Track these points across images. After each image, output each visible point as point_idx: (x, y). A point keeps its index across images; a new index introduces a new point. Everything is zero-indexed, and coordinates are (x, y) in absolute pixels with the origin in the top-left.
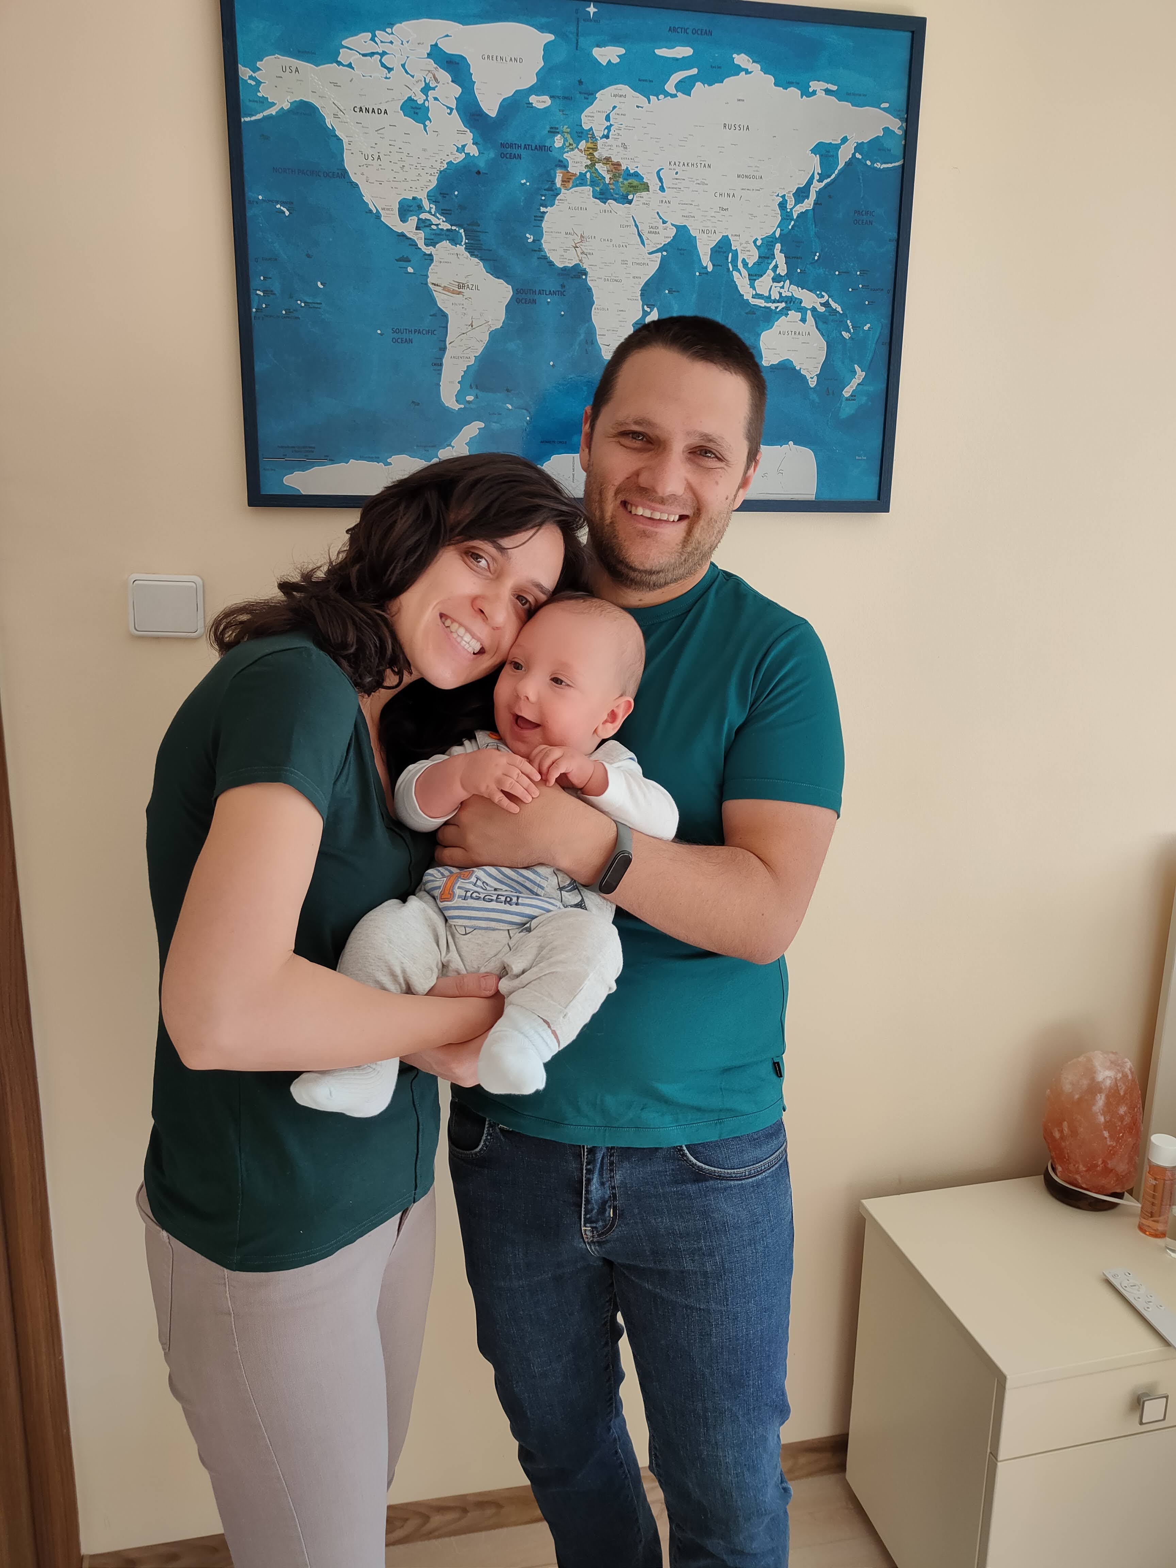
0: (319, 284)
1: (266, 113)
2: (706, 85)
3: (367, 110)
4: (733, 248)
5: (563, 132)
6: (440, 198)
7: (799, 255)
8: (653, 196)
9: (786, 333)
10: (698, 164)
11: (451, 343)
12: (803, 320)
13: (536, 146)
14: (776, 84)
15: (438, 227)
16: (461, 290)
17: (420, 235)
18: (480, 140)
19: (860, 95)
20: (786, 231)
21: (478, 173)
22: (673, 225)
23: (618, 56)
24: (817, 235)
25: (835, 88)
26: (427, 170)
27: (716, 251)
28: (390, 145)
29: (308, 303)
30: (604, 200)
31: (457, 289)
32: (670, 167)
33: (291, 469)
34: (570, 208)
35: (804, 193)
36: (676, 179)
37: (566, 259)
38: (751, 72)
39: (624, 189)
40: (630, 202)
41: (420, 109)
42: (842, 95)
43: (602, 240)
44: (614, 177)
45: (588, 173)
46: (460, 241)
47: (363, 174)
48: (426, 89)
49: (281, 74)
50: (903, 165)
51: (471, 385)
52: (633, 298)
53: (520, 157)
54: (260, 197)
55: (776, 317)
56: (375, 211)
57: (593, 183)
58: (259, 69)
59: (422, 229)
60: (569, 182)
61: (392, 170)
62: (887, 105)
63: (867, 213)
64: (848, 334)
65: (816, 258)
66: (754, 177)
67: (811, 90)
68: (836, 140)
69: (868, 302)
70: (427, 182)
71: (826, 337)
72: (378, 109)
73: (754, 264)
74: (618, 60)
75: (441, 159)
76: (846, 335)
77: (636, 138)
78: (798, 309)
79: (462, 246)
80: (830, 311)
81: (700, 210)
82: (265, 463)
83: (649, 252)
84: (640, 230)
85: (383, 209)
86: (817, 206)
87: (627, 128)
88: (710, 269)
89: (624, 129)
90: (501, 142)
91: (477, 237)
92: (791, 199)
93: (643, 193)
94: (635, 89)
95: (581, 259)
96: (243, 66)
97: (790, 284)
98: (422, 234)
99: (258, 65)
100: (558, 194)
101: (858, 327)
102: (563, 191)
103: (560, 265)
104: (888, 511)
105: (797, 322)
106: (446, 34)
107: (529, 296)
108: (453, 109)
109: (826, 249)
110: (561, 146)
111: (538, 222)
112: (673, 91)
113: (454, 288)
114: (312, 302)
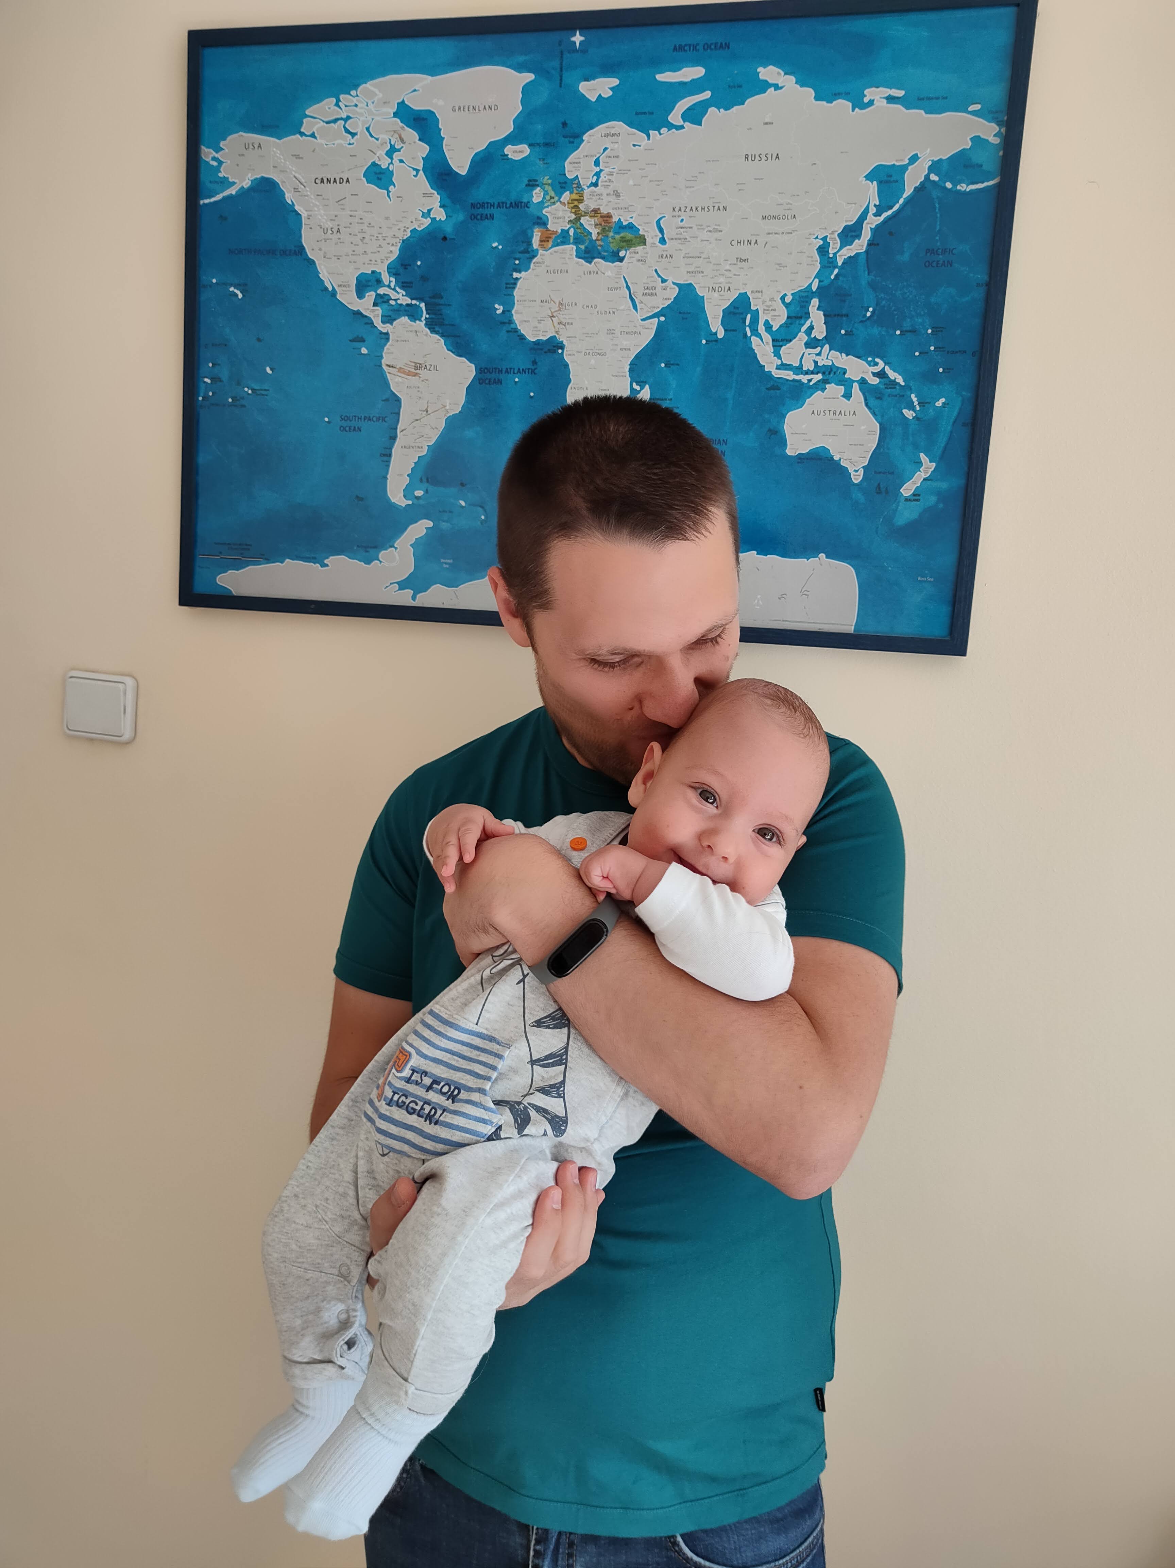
0: (268, 370)
1: (226, 193)
2: (722, 110)
3: (329, 181)
4: (752, 308)
5: (544, 184)
6: (401, 270)
7: (844, 312)
8: (651, 250)
9: (822, 413)
10: (711, 208)
11: (401, 431)
12: (847, 396)
13: (511, 203)
14: (817, 98)
15: (397, 303)
16: (418, 371)
17: (376, 313)
18: (448, 202)
19: (937, 98)
20: (826, 282)
21: (445, 238)
22: (674, 283)
23: (610, 89)
24: (872, 285)
25: (900, 93)
26: (388, 240)
27: (730, 313)
28: (351, 216)
29: (256, 390)
30: (590, 260)
31: (413, 370)
32: (674, 214)
33: (225, 568)
34: (547, 272)
35: (855, 231)
36: (682, 228)
37: (539, 331)
38: (782, 88)
39: (614, 245)
40: (621, 260)
41: (383, 173)
42: (911, 101)
43: (584, 307)
44: (604, 232)
45: (572, 230)
46: (419, 317)
47: (320, 250)
48: (390, 153)
49: (244, 151)
50: (998, 185)
51: (421, 479)
52: (619, 374)
53: (492, 217)
54: (214, 281)
55: (809, 393)
56: (330, 289)
57: (577, 241)
58: (222, 149)
59: (379, 305)
61: (352, 243)
62: (978, 107)
63: (944, 251)
64: (911, 412)
65: (868, 314)
67: (866, 100)
68: (902, 160)
69: (944, 369)
70: (388, 253)
71: (879, 418)
72: (340, 178)
73: (781, 326)
74: (611, 93)
75: (405, 227)
76: (909, 414)
77: (631, 182)
78: (840, 381)
79: (422, 321)
80: (888, 382)
81: (711, 263)
82: (200, 560)
83: (642, 318)
84: (632, 292)
85: (339, 286)
86: (873, 247)
87: (620, 172)
88: (721, 334)
89: (617, 173)
90: (471, 202)
91: (439, 310)
92: (835, 242)
93: (639, 247)
94: (631, 125)
95: (557, 330)
96: (207, 147)
97: (830, 350)
98: (379, 311)
99: (221, 146)
100: (534, 257)
101: (926, 403)
102: (541, 252)
103: (531, 338)
104: (964, 653)
105: (838, 398)
106: (413, 89)
107: (494, 376)
108: (419, 170)
109: (884, 302)
110: (541, 200)
111: (509, 290)
112: (680, 122)
113: (410, 370)
114: (259, 388)
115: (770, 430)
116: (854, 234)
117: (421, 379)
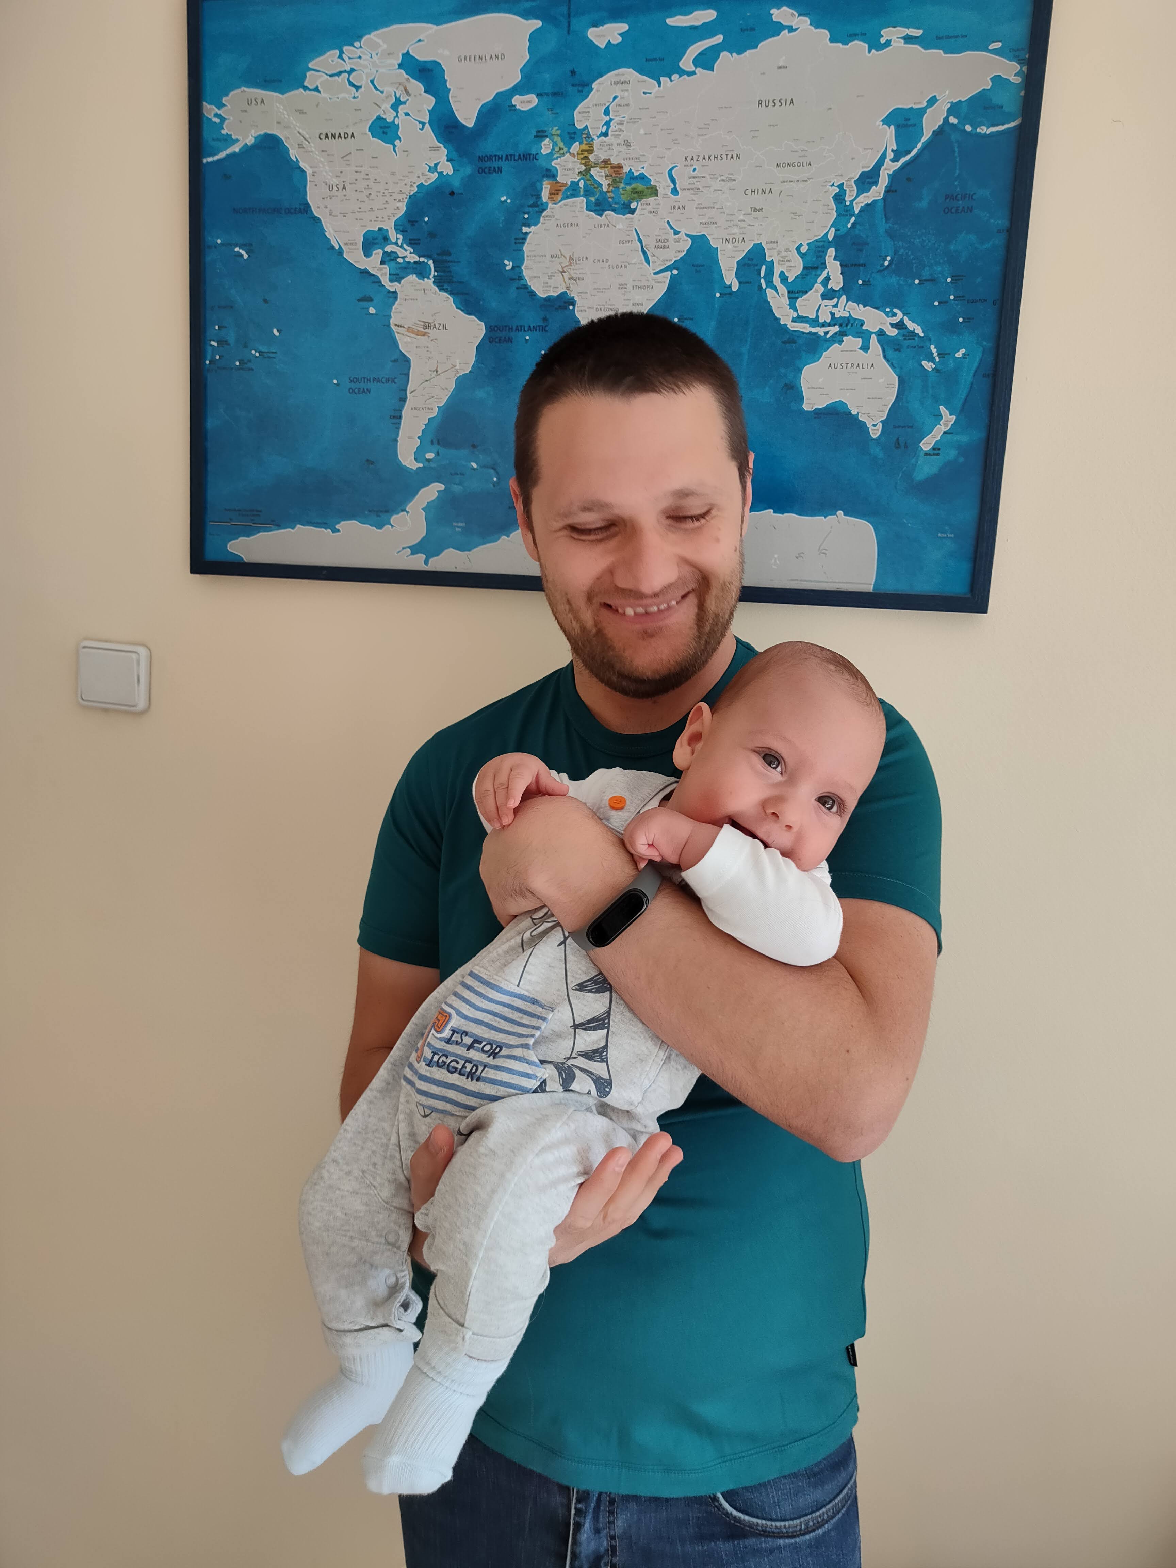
0: (275, 332)
1: (229, 151)
2: (734, 54)
3: (333, 136)
4: (767, 259)
5: (553, 135)
6: (409, 227)
7: (862, 262)
8: (663, 201)
9: (839, 366)
10: (724, 157)
11: (411, 393)
12: (865, 348)
13: (520, 155)
14: (832, 40)
15: (404, 260)
16: (427, 331)
17: (384, 271)
18: (455, 155)
19: (957, 37)
20: (843, 231)
21: (452, 193)
22: (686, 235)
23: (620, 35)
24: (890, 233)
25: (918, 33)
26: (395, 196)
27: (744, 265)
28: (356, 172)
29: (263, 352)
30: (601, 212)
31: (422, 330)
32: (686, 163)
33: (236, 535)
34: (557, 225)
35: (872, 178)
36: (694, 177)
37: (550, 286)
38: (796, 30)
39: (625, 196)
40: (633, 212)
41: (388, 127)
42: (931, 40)
43: (596, 261)
44: (615, 183)
45: (582, 181)
46: (428, 274)
47: (326, 207)
48: (395, 106)
49: (247, 107)
50: (1019, 126)
51: (432, 441)
53: (500, 170)
54: (219, 241)
55: (825, 346)
56: (337, 247)
57: (588, 193)
58: (224, 106)
59: (386, 263)
60: (558, 194)
61: (358, 200)
62: (998, 45)
63: (964, 197)
64: (931, 364)
65: (886, 263)
67: (883, 41)
68: (920, 103)
69: (964, 318)
70: (395, 209)
71: (898, 370)
72: (345, 133)
73: (796, 277)
74: (620, 39)
75: (411, 182)
76: (928, 366)
77: (642, 132)
78: (857, 333)
79: (430, 279)
80: (905, 333)
81: (724, 213)
82: (211, 527)
83: (654, 271)
84: (644, 245)
85: (346, 244)
86: (890, 193)
87: (631, 121)
88: (735, 287)
89: (628, 122)
90: (478, 155)
91: (447, 267)
92: (851, 189)
93: (650, 199)
94: (641, 71)
95: (568, 285)
96: (209, 104)
97: (847, 301)
98: (386, 269)
99: (223, 102)
100: (544, 210)
101: (946, 354)
102: (550, 205)
103: (542, 294)
104: (985, 612)
105: (855, 351)
106: (418, 39)
107: (503, 334)
108: (426, 123)
109: (902, 250)
110: (550, 151)
111: (518, 245)
112: (692, 68)
113: (419, 329)
114: (266, 351)
115: (786, 385)
116: (871, 180)
117: (430, 339)
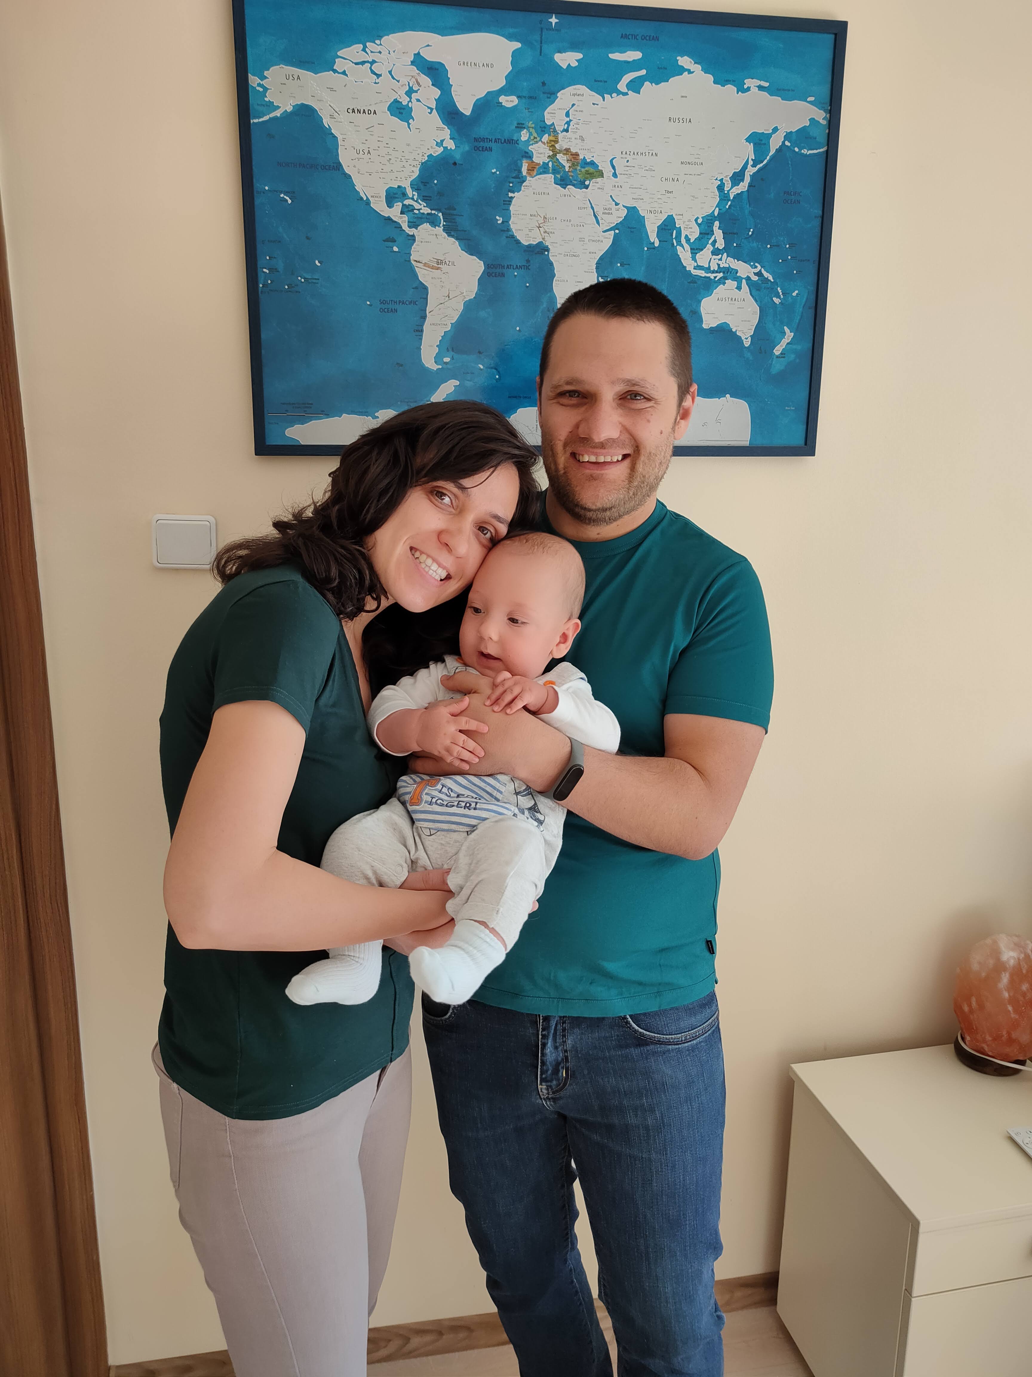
0: (317, 262)
1: (272, 115)
2: (653, 84)
3: (359, 111)
4: (677, 226)
5: (529, 127)
6: (422, 187)
7: (735, 231)
8: (607, 181)
9: (724, 300)
10: (647, 154)
11: (430, 312)
12: (739, 288)
13: (505, 140)
14: (715, 82)
15: (419, 212)
16: (439, 266)
18: (456, 136)
19: (789, 90)
20: (724, 210)
21: (455, 164)
22: (624, 206)
23: (576, 60)
24: (751, 214)
25: (766, 84)
26: (410, 162)
27: (662, 229)
28: (378, 141)
29: (308, 279)
30: (565, 186)
31: (436, 265)
32: (622, 156)
33: (292, 423)
34: (534, 193)
35: (740, 176)
36: (627, 166)
37: (531, 237)
38: (693, 72)
39: (581, 176)
40: (587, 187)
41: (404, 109)
42: (774, 90)
43: (563, 221)
44: (573, 165)
45: (551, 163)
46: (438, 224)
47: (355, 167)
48: (410, 92)
49: (285, 81)
50: (827, 151)
51: (448, 348)
52: (589, 270)
53: (491, 149)
54: (267, 188)
55: (715, 286)
56: (365, 199)
57: (555, 172)
58: (266, 78)
59: (405, 213)
60: (533, 170)
61: (380, 163)
62: (813, 99)
63: (795, 194)
64: (778, 299)
65: (750, 233)
66: (696, 164)
67: (746, 87)
68: (768, 130)
69: (797, 271)
70: (411, 172)
71: (759, 302)
72: (368, 110)
73: (695, 239)
74: (577, 64)
75: (423, 153)
76: (777, 301)
77: (592, 131)
78: (734, 278)
79: (440, 227)
80: (763, 280)
81: (648, 193)
82: (270, 417)
83: (603, 230)
84: (595, 211)
85: (372, 197)
86: (751, 188)
87: (584, 123)
88: (657, 244)
89: (582, 123)
90: (474, 136)
91: (454, 219)
92: (728, 183)
93: (598, 179)
94: (591, 89)
95: (544, 237)
96: (254, 75)
97: (727, 257)
98: (405, 218)
99: (265, 74)
100: (524, 181)
101: (787, 293)
102: (528, 178)
103: (525, 242)
104: (814, 455)
105: (733, 290)
106: (427, 44)
107: (498, 270)
108: (433, 109)
109: (759, 226)
110: (527, 139)
111: (506, 205)
112: (624, 90)
113: (434, 264)
114: (310, 277)
115: (691, 311)
116: (739, 178)
117: (443, 272)
